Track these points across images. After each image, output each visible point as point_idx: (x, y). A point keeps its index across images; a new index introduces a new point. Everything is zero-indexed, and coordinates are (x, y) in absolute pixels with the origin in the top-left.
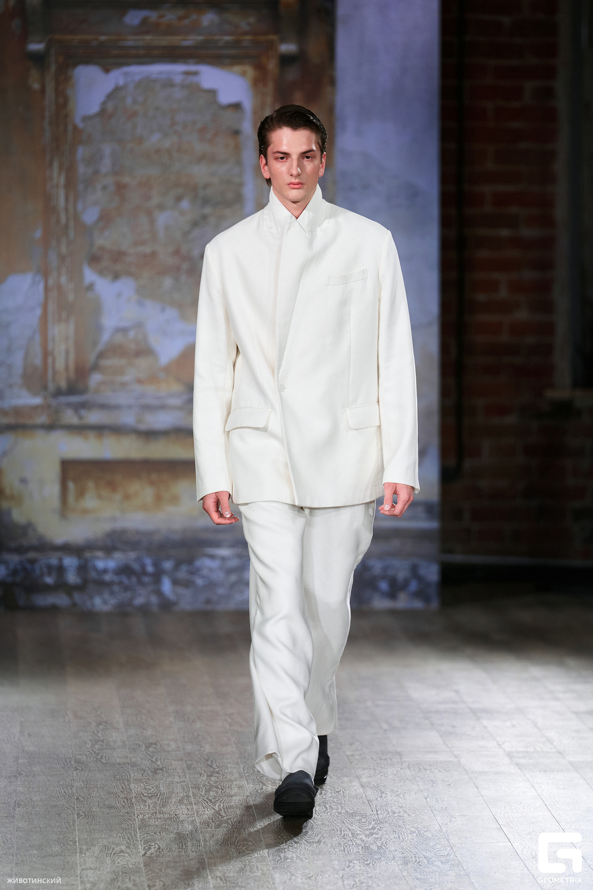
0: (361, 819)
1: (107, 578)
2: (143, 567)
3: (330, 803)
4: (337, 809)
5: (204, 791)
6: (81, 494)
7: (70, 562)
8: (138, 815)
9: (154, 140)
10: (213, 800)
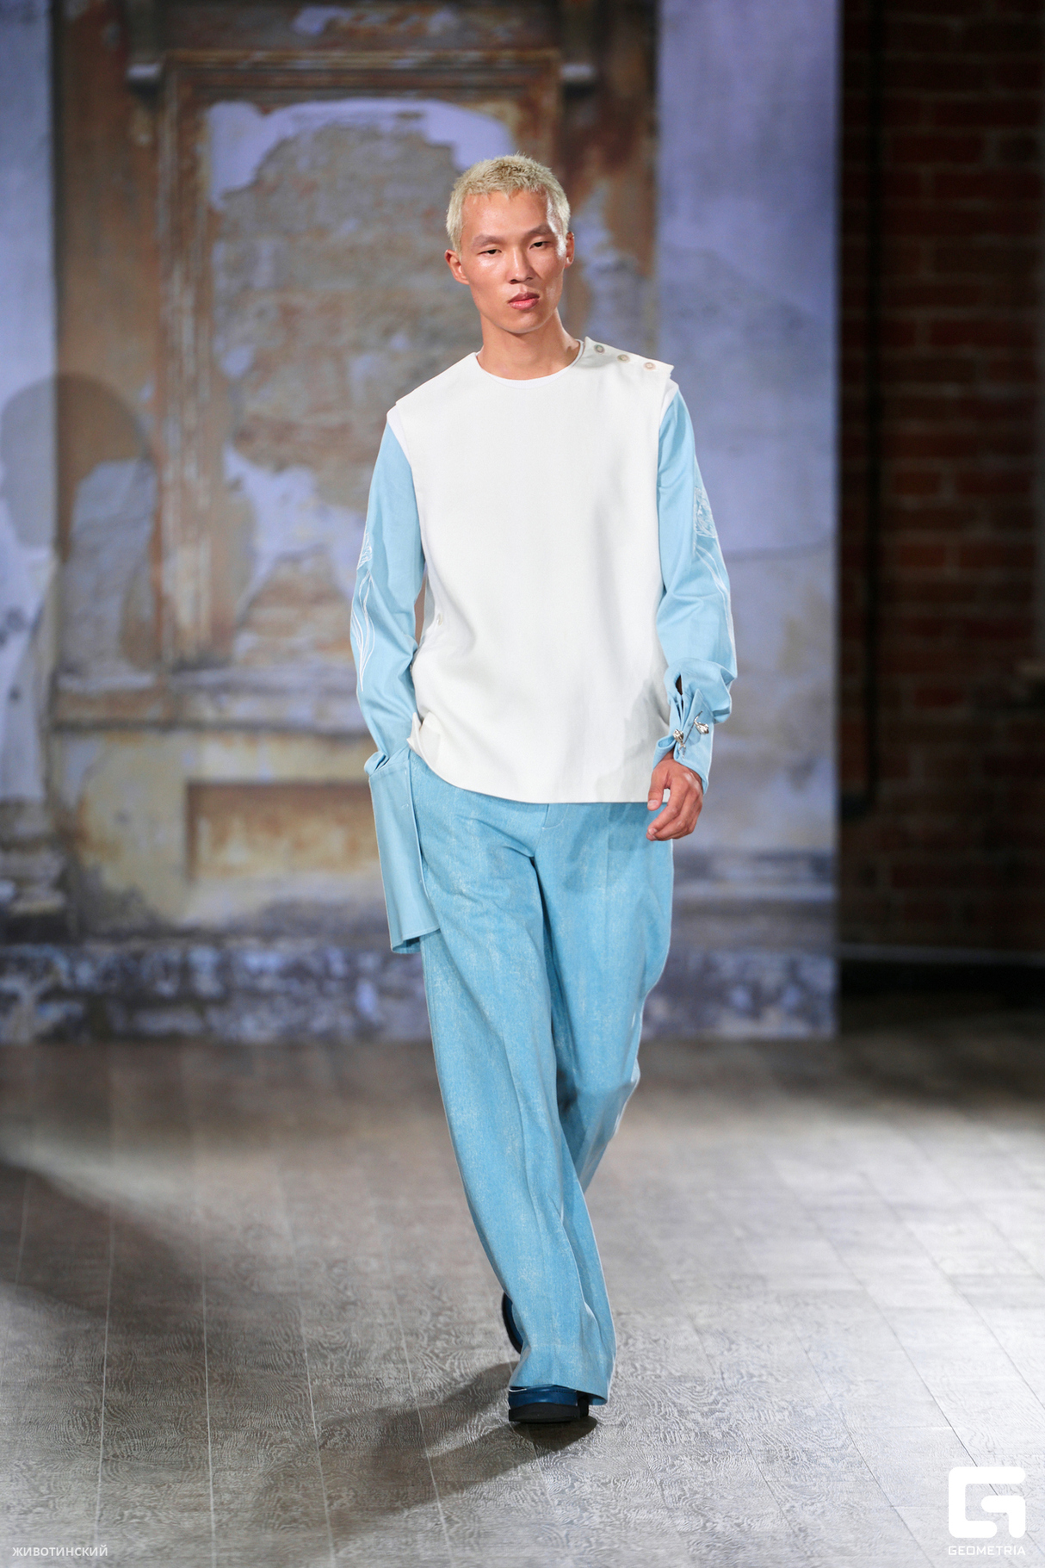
0: (695, 1387)
1: (266, 983)
2: (327, 965)
3: (642, 1360)
4: (654, 1370)
5: (426, 1339)
6: (220, 840)
7: (203, 957)
8: (313, 1380)
9: (346, 231)
10: (441, 1355)
